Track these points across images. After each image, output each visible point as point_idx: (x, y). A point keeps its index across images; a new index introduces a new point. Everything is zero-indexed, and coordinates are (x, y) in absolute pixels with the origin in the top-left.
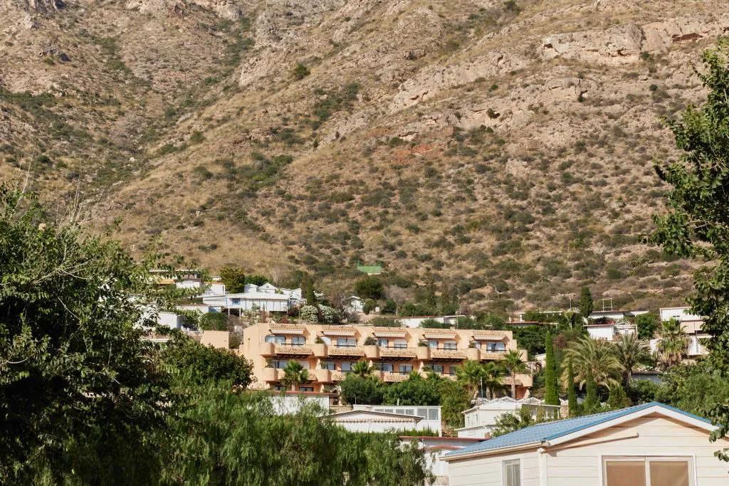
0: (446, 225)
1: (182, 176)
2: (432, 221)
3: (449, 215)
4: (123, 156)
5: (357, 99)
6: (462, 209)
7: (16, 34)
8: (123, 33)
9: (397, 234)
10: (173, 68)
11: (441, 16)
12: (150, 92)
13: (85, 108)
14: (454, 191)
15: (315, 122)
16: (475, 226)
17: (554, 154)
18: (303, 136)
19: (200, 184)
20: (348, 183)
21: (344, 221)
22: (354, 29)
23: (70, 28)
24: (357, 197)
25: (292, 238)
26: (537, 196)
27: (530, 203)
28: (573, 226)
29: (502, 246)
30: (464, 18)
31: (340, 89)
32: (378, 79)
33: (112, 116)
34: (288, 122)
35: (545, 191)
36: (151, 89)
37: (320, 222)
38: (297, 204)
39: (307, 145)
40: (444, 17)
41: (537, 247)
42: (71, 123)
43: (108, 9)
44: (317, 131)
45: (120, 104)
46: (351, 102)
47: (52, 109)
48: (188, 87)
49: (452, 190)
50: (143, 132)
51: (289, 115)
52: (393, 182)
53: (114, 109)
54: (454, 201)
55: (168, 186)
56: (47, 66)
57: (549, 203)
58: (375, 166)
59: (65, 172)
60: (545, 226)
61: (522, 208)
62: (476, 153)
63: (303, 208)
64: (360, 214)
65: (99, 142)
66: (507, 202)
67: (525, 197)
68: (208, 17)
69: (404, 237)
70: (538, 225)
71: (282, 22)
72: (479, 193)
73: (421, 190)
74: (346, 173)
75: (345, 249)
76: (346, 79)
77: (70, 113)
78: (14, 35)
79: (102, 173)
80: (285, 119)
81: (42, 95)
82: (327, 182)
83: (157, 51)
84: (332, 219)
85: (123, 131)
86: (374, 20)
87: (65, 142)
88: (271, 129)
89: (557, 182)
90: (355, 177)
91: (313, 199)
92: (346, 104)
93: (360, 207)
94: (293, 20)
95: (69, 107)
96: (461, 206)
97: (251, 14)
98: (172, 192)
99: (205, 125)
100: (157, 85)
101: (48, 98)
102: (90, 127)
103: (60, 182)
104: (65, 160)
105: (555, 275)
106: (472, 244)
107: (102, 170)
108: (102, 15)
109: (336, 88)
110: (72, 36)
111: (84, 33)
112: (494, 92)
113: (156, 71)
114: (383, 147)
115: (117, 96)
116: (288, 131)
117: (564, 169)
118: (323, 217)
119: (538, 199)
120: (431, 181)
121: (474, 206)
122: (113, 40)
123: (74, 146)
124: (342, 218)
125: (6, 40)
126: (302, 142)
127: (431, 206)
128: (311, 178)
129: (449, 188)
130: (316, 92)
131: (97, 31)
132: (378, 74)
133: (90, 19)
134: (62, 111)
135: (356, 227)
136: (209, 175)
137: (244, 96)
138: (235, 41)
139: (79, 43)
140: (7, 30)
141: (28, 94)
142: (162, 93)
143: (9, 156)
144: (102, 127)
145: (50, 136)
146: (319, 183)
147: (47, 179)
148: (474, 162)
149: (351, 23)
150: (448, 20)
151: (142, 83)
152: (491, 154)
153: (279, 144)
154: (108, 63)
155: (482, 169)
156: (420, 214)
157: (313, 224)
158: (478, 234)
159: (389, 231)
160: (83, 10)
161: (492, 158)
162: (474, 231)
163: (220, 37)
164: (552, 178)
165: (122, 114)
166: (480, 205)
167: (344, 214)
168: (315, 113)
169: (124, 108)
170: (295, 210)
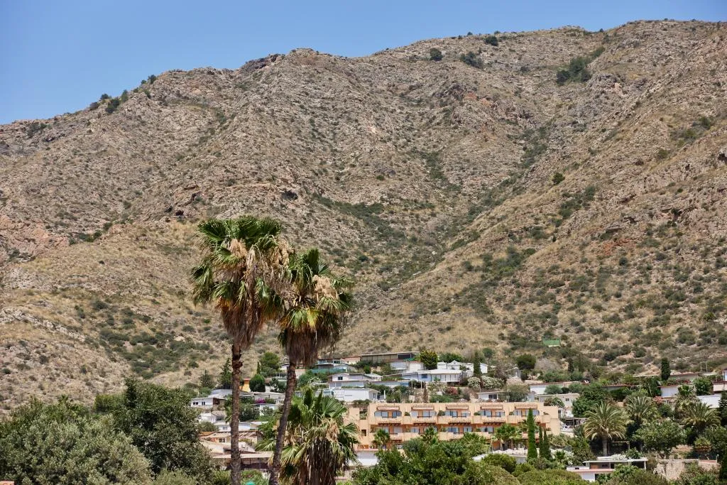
0: (623, 303)
1: (451, 270)
2: (613, 301)
3: (627, 295)
4: (427, 251)
5: (593, 199)
6: (638, 290)
7: (359, 157)
8: (444, 148)
9: (584, 312)
10: (480, 174)
11: (669, 126)
12: (459, 195)
13: (406, 212)
14: (637, 275)
15: (558, 221)
16: (642, 304)
17: (716, 243)
18: (549, 232)
19: (461, 276)
20: (564, 271)
21: (552, 303)
22: (608, 138)
23: (403, 147)
24: (567, 283)
25: (510, 318)
26: (694, 278)
27: (687, 284)
28: (711, 302)
29: (656, 320)
30: (688, 126)
31: (583, 191)
32: (611, 182)
33: (426, 217)
34: (539, 222)
35: (701, 274)
36: (460, 193)
37: (535, 305)
38: (523, 291)
39: (549, 239)
40: (671, 127)
41: (680, 320)
42: (392, 226)
43: (435, 129)
44: (559, 228)
45: (434, 207)
46: (589, 202)
47: (380, 215)
48: (491, 188)
49: (635, 274)
50: (448, 229)
51: (540, 215)
52: (595, 270)
53: (429, 211)
54: (634, 284)
55: (438, 278)
56: (379, 182)
57: (700, 284)
58: (586, 257)
59: (378, 267)
60: (693, 302)
61: (680, 288)
62: (659, 244)
63: (526, 293)
64: (565, 297)
65: (410, 241)
66: (671, 283)
67: (684, 279)
68: (513, 129)
69: (588, 315)
70: (688, 302)
71: (569, 129)
72: (654, 276)
73: (614, 276)
74: (564, 265)
75: (542, 326)
76: (588, 183)
77: (393, 217)
78: (357, 158)
79: (408, 265)
80: (537, 219)
81: (373, 205)
82: (549, 271)
83: (468, 161)
84: (543, 302)
85: (432, 229)
86: (623, 131)
87: (385, 242)
88: (525, 227)
89: (712, 266)
90: (569, 267)
91: (535, 286)
92: (584, 205)
93: (566, 291)
94: (577, 127)
95: (392, 213)
96: (637, 288)
97: (548, 124)
98: (440, 283)
99: (489, 222)
100: (467, 190)
101: (377, 207)
102: (407, 228)
103: (372, 276)
104: (381, 257)
105: (683, 343)
106: (636, 319)
107: (408, 264)
108: (430, 134)
109: (580, 191)
110: (403, 154)
111: (414, 150)
112: (679, 194)
113: (466, 177)
114: (595, 242)
115: (433, 200)
116: (538, 229)
117: (719, 255)
118: (537, 300)
119: (694, 281)
120: (622, 268)
121: (647, 287)
122: (437, 154)
123: (390, 245)
124: (550, 301)
125: (351, 163)
126: (546, 237)
127: (615, 289)
128: (539, 269)
129: (634, 274)
130: (564, 195)
131: (426, 148)
132: (612, 178)
133: (421, 138)
134: (386, 217)
135: (558, 307)
136: (470, 268)
137: (521, 198)
138: (532, 147)
139: (409, 159)
140: (352, 154)
141: (363, 205)
142: (469, 195)
143: (337, 257)
144: (416, 227)
145: (373, 238)
146: (543, 273)
147: (363, 273)
148: (656, 252)
149: (608, 132)
150: (674, 129)
151: (454, 187)
152: (670, 244)
153: (529, 240)
154: (430, 174)
155: (660, 257)
156: (605, 296)
157: (529, 306)
158: (643, 310)
159: (580, 310)
160: (416, 131)
161: (669, 248)
162: (641, 308)
163: (521, 144)
164: (709, 263)
165: (433, 215)
166: (652, 287)
167: (553, 297)
168: (560, 213)
169: (437, 209)
170: (519, 295)
